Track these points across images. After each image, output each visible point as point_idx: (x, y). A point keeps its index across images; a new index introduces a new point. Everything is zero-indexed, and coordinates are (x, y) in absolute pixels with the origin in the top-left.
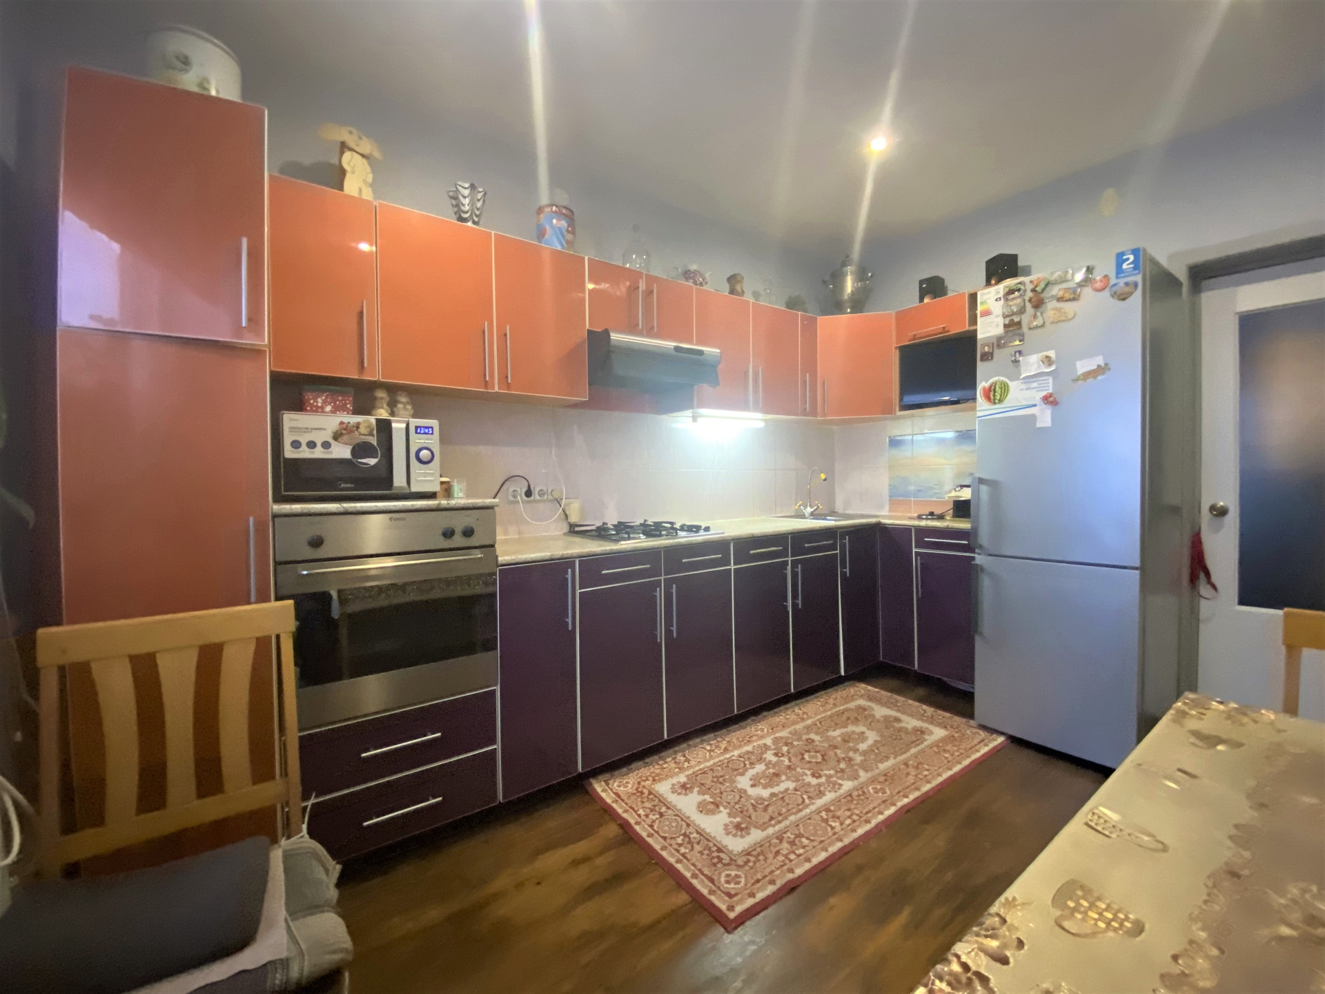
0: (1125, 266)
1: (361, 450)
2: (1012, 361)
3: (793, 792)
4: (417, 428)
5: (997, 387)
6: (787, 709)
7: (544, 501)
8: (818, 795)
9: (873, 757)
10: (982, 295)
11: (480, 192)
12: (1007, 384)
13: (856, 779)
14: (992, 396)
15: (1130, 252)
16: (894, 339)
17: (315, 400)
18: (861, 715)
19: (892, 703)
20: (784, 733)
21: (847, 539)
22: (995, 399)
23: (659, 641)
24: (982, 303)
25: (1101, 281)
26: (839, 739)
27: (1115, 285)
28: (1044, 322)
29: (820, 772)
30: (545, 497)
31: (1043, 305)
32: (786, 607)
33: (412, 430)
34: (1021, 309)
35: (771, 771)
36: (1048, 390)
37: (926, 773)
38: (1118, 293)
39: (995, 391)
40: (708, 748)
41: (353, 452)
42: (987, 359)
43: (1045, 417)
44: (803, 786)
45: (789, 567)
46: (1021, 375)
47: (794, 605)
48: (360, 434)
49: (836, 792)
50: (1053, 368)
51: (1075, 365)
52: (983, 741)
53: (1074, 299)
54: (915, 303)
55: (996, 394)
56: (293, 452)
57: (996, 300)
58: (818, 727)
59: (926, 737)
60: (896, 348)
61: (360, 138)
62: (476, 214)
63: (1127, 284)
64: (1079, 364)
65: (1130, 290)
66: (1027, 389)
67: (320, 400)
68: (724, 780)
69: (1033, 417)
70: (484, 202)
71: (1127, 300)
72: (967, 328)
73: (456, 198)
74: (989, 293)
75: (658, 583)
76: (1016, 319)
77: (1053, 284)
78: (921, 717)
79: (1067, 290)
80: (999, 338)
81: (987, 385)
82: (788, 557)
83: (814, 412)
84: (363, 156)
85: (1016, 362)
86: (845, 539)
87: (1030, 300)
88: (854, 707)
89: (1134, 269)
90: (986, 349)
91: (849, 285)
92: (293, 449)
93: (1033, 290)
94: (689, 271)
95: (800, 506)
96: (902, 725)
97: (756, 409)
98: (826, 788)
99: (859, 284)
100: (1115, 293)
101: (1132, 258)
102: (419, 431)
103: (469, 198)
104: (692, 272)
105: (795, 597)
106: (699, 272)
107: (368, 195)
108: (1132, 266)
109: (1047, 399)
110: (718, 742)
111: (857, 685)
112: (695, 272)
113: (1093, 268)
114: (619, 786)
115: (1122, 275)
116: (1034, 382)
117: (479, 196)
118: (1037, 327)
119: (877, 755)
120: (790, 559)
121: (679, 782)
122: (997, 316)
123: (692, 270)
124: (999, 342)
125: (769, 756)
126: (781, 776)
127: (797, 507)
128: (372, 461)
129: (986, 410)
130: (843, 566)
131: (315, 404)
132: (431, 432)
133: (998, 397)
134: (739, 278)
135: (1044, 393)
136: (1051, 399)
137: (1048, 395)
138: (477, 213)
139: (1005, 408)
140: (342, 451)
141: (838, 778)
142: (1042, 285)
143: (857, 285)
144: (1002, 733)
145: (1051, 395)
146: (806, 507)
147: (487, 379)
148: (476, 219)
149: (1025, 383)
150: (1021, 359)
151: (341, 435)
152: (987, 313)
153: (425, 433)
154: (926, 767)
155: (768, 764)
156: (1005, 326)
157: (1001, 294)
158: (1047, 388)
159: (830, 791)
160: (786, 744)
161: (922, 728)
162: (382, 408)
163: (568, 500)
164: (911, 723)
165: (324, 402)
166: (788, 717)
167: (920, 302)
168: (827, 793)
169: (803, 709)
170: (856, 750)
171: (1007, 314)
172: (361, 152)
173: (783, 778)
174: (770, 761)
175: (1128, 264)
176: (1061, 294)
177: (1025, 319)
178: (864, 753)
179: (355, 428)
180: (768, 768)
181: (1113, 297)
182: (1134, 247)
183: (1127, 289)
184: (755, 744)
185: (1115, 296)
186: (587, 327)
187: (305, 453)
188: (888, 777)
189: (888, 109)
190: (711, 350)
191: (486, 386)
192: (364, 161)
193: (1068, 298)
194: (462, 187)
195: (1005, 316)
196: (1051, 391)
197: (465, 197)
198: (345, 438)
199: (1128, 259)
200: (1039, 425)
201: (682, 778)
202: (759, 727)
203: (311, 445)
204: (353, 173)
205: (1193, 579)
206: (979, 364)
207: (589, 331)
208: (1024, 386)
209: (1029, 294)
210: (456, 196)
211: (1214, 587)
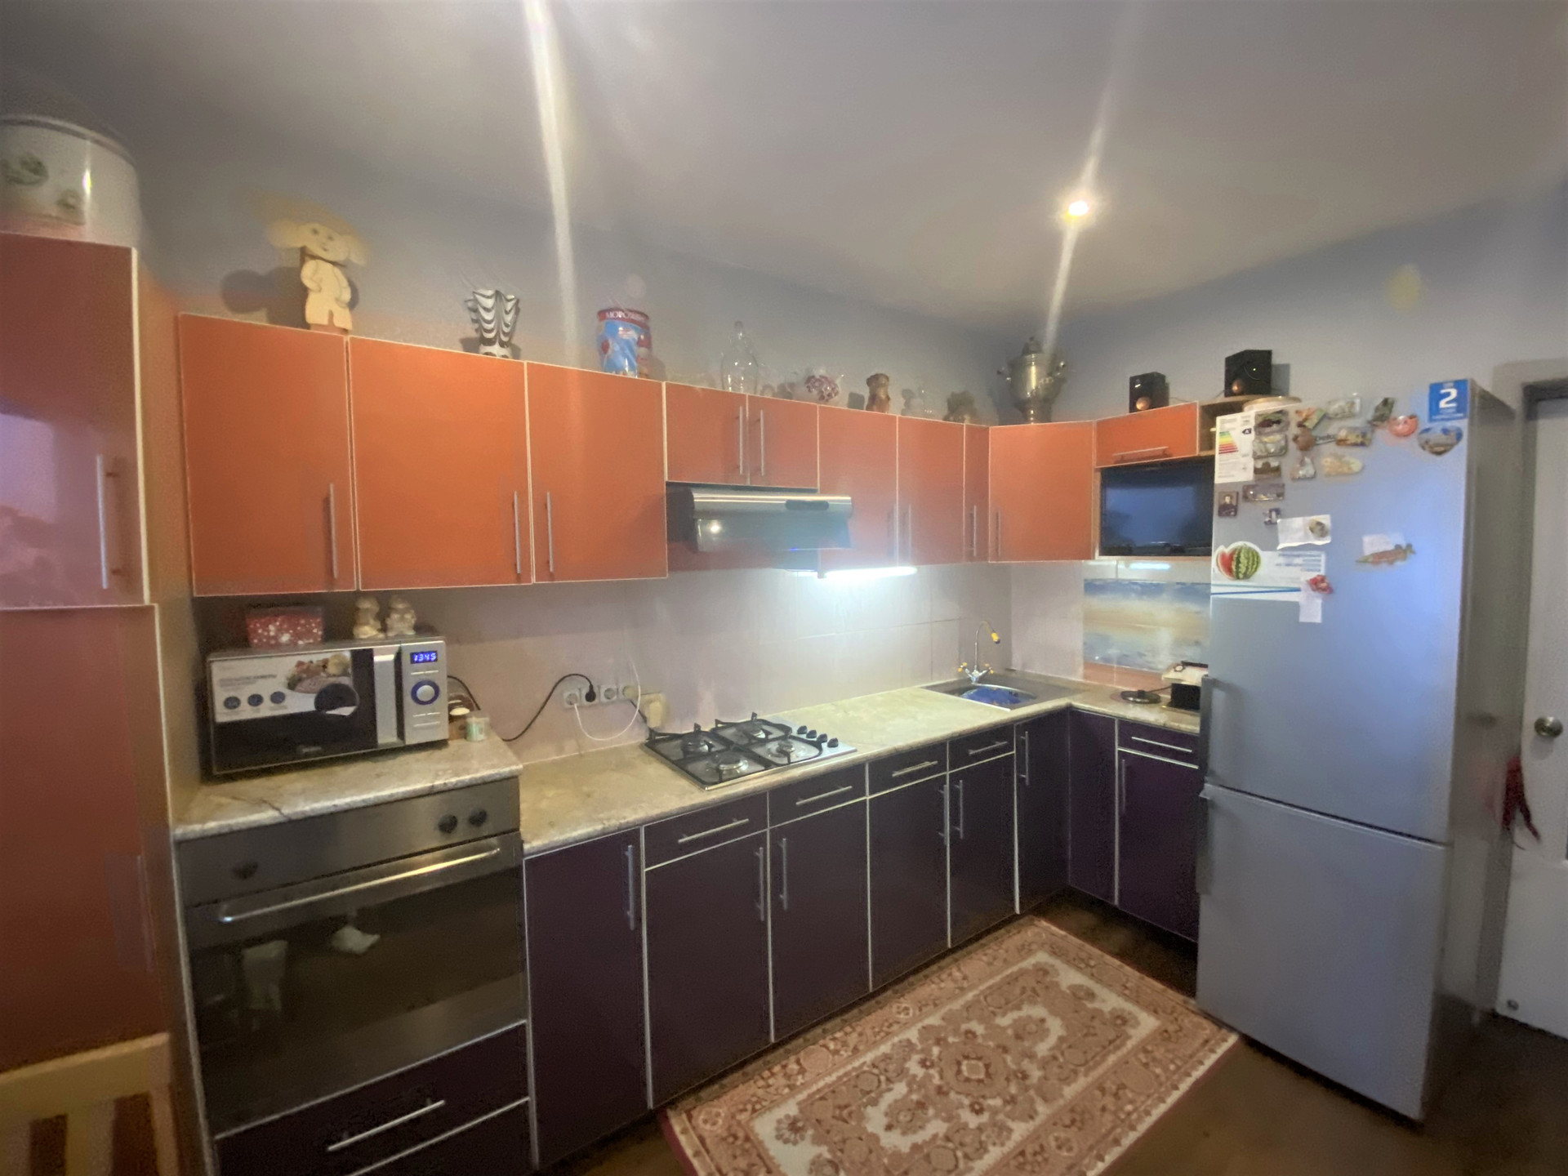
0: (1443, 404)
1: (330, 696)
2: (1266, 523)
3: (943, 1144)
4: (412, 655)
5: (1242, 555)
6: (941, 969)
7: (613, 703)
8: (977, 1150)
9: (1056, 1070)
10: (1223, 422)
11: (511, 300)
12: (1257, 553)
13: (1032, 1118)
14: (1234, 567)
15: (1452, 384)
16: (1094, 457)
17: (265, 627)
18: (1041, 984)
19: (1082, 960)
20: (934, 1020)
21: (1027, 735)
22: (1238, 573)
23: (762, 918)
24: (1222, 434)
25: (1406, 422)
26: (1010, 1032)
27: (1427, 430)
28: (1315, 473)
29: (981, 1100)
30: (615, 698)
31: (1315, 448)
32: (942, 840)
33: (406, 659)
34: (1281, 450)
35: (914, 1097)
36: (1319, 571)
37: (1129, 1108)
38: (1431, 443)
39: (1238, 562)
40: (832, 1046)
41: (318, 702)
42: (1228, 515)
43: (1313, 610)
44: (958, 1131)
45: (947, 786)
46: (1278, 544)
47: (954, 834)
48: (329, 676)
49: (1003, 1145)
50: (1327, 541)
51: (1361, 543)
52: (1207, 1041)
53: (1362, 444)
54: (1124, 412)
55: (1240, 565)
56: (227, 714)
57: (1244, 432)
58: (983, 1009)
59: (1131, 1032)
60: (1096, 470)
61: (330, 238)
62: (504, 333)
63: (1445, 431)
64: (1367, 539)
65: (1449, 442)
66: (1288, 565)
67: (271, 628)
68: (850, 1114)
69: (1295, 607)
70: (517, 311)
71: (1446, 456)
72: (1198, 453)
73: (475, 311)
74: (1235, 420)
75: (760, 840)
76: (1274, 463)
77: (1330, 418)
78: (1124, 991)
79: (1352, 430)
80: (1247, 487)
81: (1227, 551)
82: (946, 770)
83: (983, 555)
84: (334, 263)
85: (1271, 523)
86: (1024, 735)
87: (1295, 439)
88: (1031, 968)
89: (1459, 410)
90: (1227, 500)
91: (1034, 378)
92: (230, 711)
93: (1300, 425)
94: (813, 377)
95: (964, 668)
96: (1096, 1005)
97: (904, 559)
98: (988, 1137)
99: (1047, 379)
100: (1427, 442)
101: (1454, 393)
102: (416, 659)
103: (493, 312)
104: (819, 380)
105: (955, 821)
106: (826, 378)
107: (343, 319)
108: (1453, 405)
109: (1316, 584)
110: (846, 1034)
111: (1036, 922)
112: (823, 380)
113: (1393, 403)
114: (705, 1122)
115: (1438, 417)
116: (1299, 556)
117: (509, 305)
118: (1304, 478)
119: (1061, 1067)
120: (948, 773)
121: (787, 1116)
122: (1244, 456)
123: (818, 377)
124: (1246, 493)
125: (914, 1067)
126: (927, 1109)
127: (960, 670)
128: (346, 711)
129: (1225, 585)
130: (1021, 770)
131: (266, 634)
132: (434, 658)
133: (1243, 569)
134: (883, 381)
135: (1313, 575)
136: (1323, 585)
137: (1319, 578)
138: (506, 330)
139: (1254, 587)
140: (302, 703)
141: (1008, 1116)
142: (1314, 419)
143: (1045, 381)
144: (1232, 1029)
145: (1323, 579)
146: (972, 670)
147: (519, 571)
148: (505, 339)
149: (1284, 555)
150: (1279, 521)
151: (300, 680)
152: (1229, 449)
153: (425, 661)
154: (1130, 1095)
155: (912, 1082)
156: (1256, 471)
157: (1252, 424)
158: (1318, 568)
159: (994, 1144)
160: (938, 1042)
161: (1123, 1010)
162: (367, 624)
163: (647, 697)
164: (1110, 1001)
165: (280, 630)
166: (943, 985)
167: (1130, 412)
168: (991, 1148)
169: (962, 969)
170: (1031, 1056)
171: (1259, 454)
172: (332, 259)
173: (931, 1112)
174: (915, 1076)
175: (1448, 403)
176: (1343, 434)
177: (1288, 464)
178: (1044, 1064)
179: (321, 668)
180: (911, 1091)
181: (1423, 448)
182: (1460, 377)
183: (1443, 439)
184: (896, 1040)
185: (1427, 447)
186: (666, 479)
187: (246, 713)
188: (1077, 1116)
189: (1090, 167)
190: (839, 499)
191: (519, 578)
192: (337, 271)
193: (1353, 441)
194: (484, 296)
195: (1256, 457)
196: (1322, 573)
197: (487, 310)
198: (306, 684)
199: (1448, 394)
200: (1302, 619)
201: (791, 1109)
202: (904, 1005)
203: (256, 700)
204: (320, 290)
205: (1507, 819)
206: (1216, 519)
207: (668, 484)
208: (1281, 560)
209: (1294, 430)
210: (475, 308)
211: (1535, 833)
